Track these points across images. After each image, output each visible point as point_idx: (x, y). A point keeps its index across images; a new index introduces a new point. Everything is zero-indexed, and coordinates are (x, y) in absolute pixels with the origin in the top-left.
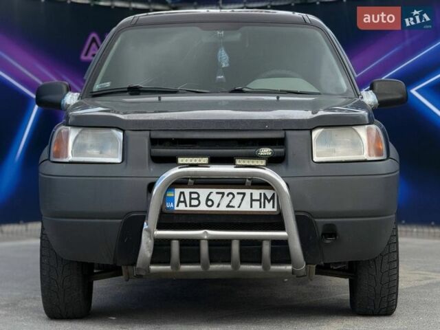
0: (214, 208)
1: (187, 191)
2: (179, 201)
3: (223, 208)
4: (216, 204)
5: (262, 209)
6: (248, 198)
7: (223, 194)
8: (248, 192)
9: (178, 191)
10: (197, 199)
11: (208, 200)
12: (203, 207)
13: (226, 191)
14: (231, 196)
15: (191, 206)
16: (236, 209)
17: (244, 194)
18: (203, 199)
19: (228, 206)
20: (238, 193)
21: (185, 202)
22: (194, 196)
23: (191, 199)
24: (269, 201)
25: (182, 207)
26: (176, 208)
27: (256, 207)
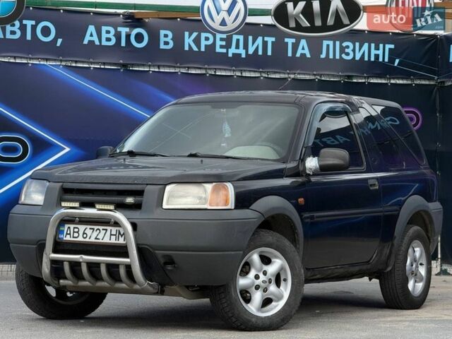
0: (87, 240)
1: (72, 226)
2: (67, 234)
3: (93, 240)
4: (88, 237)
5: (117, 242)
6: (108, 233)
7: (93, 229)
8: (109, 228)
9: (67, 226)
10: (78, 232)
11: (84, 233)
12: (81, 239)
13: (96, 227)
14: (98, 231)
15: (73, 237)
16: (100, 241)
17: (106, 230)
18: (81, 233)
19: (96, 238)
20: (103, 229)
21: (70, 234)
22: (76, 230)
23: (74, 232)
24: (122, 236)
25: (68, 238)
26: (65, 239)
27: (113, 240)
